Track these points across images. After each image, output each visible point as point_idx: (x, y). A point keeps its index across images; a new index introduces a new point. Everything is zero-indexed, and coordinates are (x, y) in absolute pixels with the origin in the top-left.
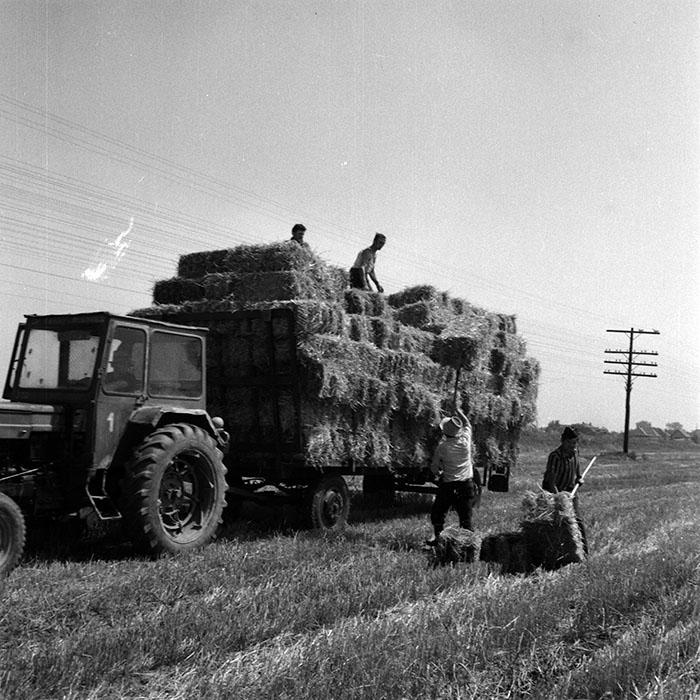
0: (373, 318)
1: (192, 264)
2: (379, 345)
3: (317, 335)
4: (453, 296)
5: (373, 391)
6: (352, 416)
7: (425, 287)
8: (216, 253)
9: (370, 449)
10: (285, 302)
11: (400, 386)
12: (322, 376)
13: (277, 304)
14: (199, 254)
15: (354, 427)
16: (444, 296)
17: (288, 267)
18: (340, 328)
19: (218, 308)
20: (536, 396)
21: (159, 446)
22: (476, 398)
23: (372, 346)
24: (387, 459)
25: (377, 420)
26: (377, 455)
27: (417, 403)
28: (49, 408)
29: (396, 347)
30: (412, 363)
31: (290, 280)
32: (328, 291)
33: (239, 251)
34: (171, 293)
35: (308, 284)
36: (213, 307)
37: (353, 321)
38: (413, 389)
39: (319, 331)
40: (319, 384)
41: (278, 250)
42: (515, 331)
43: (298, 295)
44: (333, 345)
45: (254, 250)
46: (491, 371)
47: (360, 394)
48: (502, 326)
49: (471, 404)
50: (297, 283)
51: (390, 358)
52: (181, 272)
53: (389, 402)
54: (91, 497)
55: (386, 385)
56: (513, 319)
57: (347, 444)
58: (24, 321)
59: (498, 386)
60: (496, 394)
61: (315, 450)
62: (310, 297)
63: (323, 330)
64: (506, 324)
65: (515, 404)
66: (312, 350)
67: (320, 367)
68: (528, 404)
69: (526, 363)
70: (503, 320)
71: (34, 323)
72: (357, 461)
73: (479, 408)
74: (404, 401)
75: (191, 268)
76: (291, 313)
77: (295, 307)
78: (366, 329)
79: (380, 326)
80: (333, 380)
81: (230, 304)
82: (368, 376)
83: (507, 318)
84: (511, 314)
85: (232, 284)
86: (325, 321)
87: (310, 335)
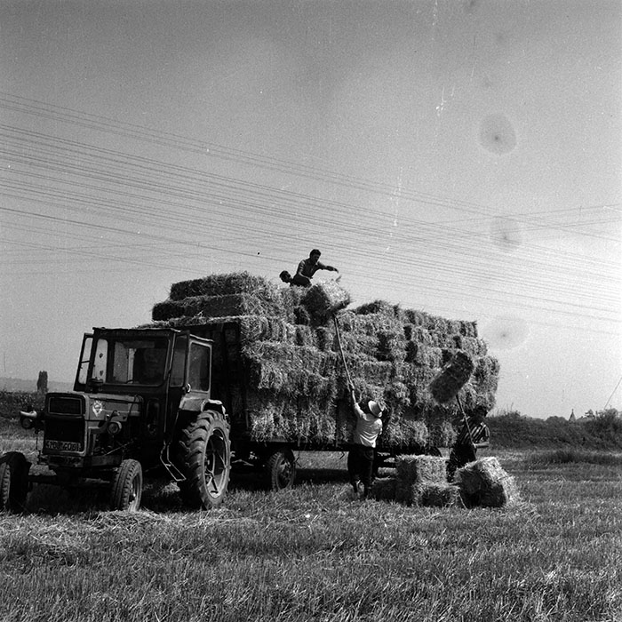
1: (179, 290)
2: (321, 348)
3: (259, 341)
5: (311, 384)
8: (195, 281)
9: (314, 429)
10: (234, 317)
11: (341, 380)
12: (260, 372)
13: (228, 318)
14: (184, 282)
15: (299, 411)
16: (396, 308)
17: (240, 291)
18: (281, 336)
19: (191, 323)
20: (495, 389)
23: (314, 350)
24: (331, 437)
25: (322, 407)
26: (320, 434)
29: (337, 350)
30: (353, 362)
31: (240, 300)
32: (276, 308)
33: (209, 280)
34: (164, 312)
35: (256, 302)
36: (188, 322)
37: (298, 330)
39: (260, 339)
40: (257, 378)
41: (234, 278)
42: (476, 335)
43: (246, 311)
44: (272, 348)
45: (220, 279)
47: (301, 387)
48: (463, 331)
50: (245, 302)
51: (331, 359)
52: (172, 296)
53: (330, 393)
55: (327, 379)
56: (474, 324)
57: (291, 425)
61: (260, 428)
63: (264, 337)
64: (467, 329)
66: (254, 353)
67: (259, 366)
68: (486, 395)
70: (463, 325)
72: (303, 439)
75: (178, 294)
76: (236, 326)
77: (240, 320)
78: (309, 336)
79: (322, 333)
80: (272, 375)
81: (199, 320)
82: (311, 373)
83: (468, 324)
84: (472, 321)
85: (202, 305)
86: (264, 331)
87: (252, 341)
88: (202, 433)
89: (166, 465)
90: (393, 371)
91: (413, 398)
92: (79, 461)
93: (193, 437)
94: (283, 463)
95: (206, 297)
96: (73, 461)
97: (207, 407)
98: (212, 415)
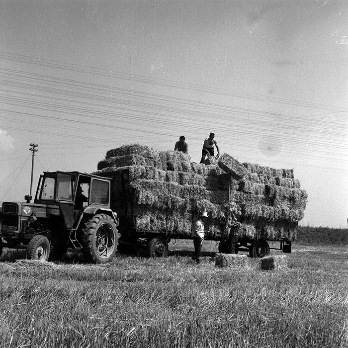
2: (181, 183)
3: (139, 179)
5: (173, 202)
9: (176, 226)
11: (193, 201)
12: (139, 195)
13: (125, 167)
17: (133, 153)
18: (154, 176)
19: (110, 170)
20: (304, 208)
22: (251, 207)
23: (176, 184)
25: (181, 215)
26: (180, 229)
27: (204, 208)
30: (200, 191)
31: (131, 158)
35: (141, 159)
37: (167, 173)
38: (201, 202)
40: (138, 198)
41: (131, 147)
42: (293, 177)
43: (134, 164)
46: (264, 195)
47: (166, 204)
48: (284, 175)
49: (248, 209)
50: (134, 159)
52: (106, 157)
53: (186, 207)
55: (184, 200)
56: (292, 171)
57: (162, 224)
59: (270, 202)
64: (287, 173)
65: (284, 210)
70: (285, 171)
72: (170, 231)
73: (254, 211)
76: (127, 171)
77: (129, 168)
78: (174, 177)
79: (182, 175)
80: (146, 197)
82: (173, 196)
83: (288, 171)
84: (291, 169)
85: (116, 161)
86: (143, 174)
87: (135, 179)
88: (94, 225)
89: (71, 240)
91: (243, 211)
92: (15, 236)
93: (88, 226)
94: (158, 244)
95: (119, 157)
96: (12, 236)
97: (99, 212)
98: (102, 216)
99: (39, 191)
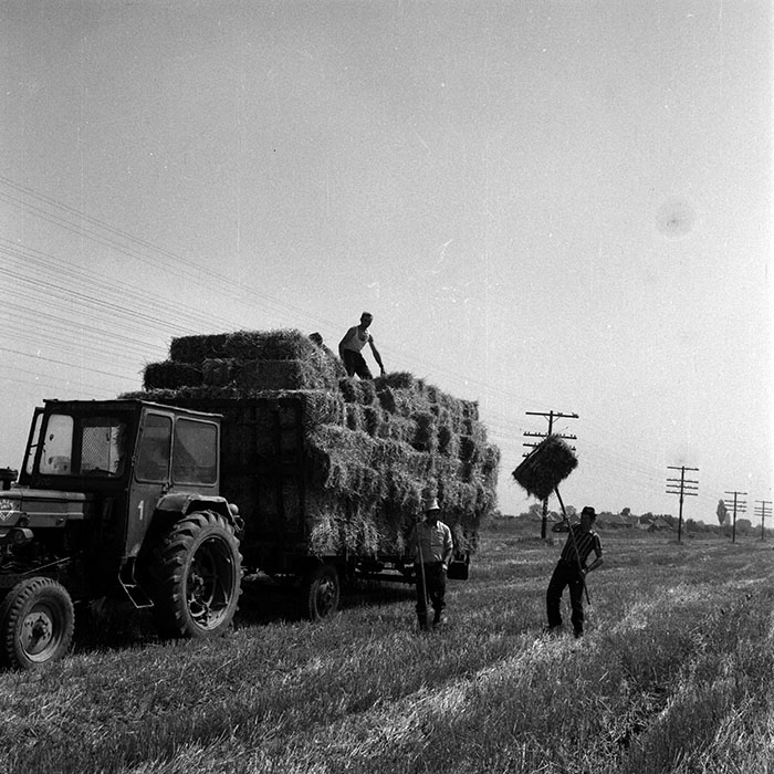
0: (366, 407)
1: (187, 348)
2: (371, 433)
3: (323, 425)
4: (428, 383)
6: (348, 505)
7: (403, 374)
9: (361, 537)
10: (292, 391)
11: (390, 474)
12: (328, 466)
13: (283, 393)
14: (194, 337)
15: (348, 516)
16: (420, 383)
17: (293, 356)
19: (219, 394)
21: (188, 532)
22: (448, 487)
24: (375, 547)
25: (367, 509)
26: (367, 544)
27: (404, 492)
28: (82, 496)
29: (385, 437)
30: (400, 452)
31: (295, 369)
32: (326, 380)
33: (238, 337)
34: (164, 376)
35: (311, 373)
36: (214, 393)
37: (350, 409)
38: (400, 477)
39: (325, 421)
40: (325, 474)
41: (281, 338)
42: (477, 419)
43: (303, 384)
44: (337, 435)
45: (256, 336)
46: (461, 459)
47: (357, 484)
48: (466, 413)
49: (445, 492)
50: (303, 372)
51: (381, 448)
52: (173, 357)
53: (380, 492)
54: (124, 585)
55: (377, 474)
56: (476, 405)
57: (342, 533)
58: (43, 405)
59: (466, 474)
60: (464, 482)
61: (317, 540)
62: (313, 387)
63: (328, 420)
64: (469, 410)
65: (480, 491)
66: (319, 441)
67: (326, 457)
68: (489, 492)
69: (490, 450)
70: (466, 406)
71: (53, 408)
72: (350, 550)
73: (451, 496)
74: (392, 490)
75: (185, 353)
76: (299, 404)
77: (304, 396)
78: (359, 418)
79: (371, 414)
80: (337, 468)
81: (232, 391)
82: (363, 465)
83: (469, 404)
84: (473, 400)
85: (235, 372)
87: (317, 425)
90: (430, 463)
94: (325, 582)
95: (237, 361)
97: (197, 506)
98: (207, 516)
99: (33, 451)
